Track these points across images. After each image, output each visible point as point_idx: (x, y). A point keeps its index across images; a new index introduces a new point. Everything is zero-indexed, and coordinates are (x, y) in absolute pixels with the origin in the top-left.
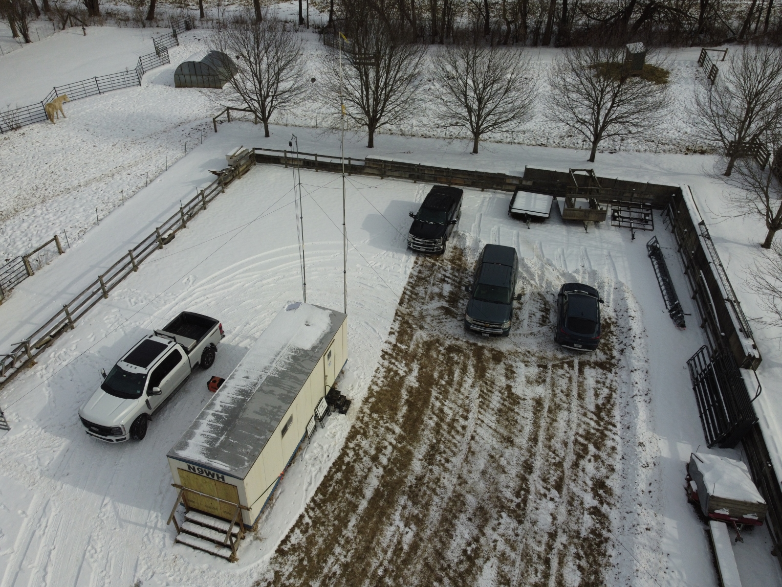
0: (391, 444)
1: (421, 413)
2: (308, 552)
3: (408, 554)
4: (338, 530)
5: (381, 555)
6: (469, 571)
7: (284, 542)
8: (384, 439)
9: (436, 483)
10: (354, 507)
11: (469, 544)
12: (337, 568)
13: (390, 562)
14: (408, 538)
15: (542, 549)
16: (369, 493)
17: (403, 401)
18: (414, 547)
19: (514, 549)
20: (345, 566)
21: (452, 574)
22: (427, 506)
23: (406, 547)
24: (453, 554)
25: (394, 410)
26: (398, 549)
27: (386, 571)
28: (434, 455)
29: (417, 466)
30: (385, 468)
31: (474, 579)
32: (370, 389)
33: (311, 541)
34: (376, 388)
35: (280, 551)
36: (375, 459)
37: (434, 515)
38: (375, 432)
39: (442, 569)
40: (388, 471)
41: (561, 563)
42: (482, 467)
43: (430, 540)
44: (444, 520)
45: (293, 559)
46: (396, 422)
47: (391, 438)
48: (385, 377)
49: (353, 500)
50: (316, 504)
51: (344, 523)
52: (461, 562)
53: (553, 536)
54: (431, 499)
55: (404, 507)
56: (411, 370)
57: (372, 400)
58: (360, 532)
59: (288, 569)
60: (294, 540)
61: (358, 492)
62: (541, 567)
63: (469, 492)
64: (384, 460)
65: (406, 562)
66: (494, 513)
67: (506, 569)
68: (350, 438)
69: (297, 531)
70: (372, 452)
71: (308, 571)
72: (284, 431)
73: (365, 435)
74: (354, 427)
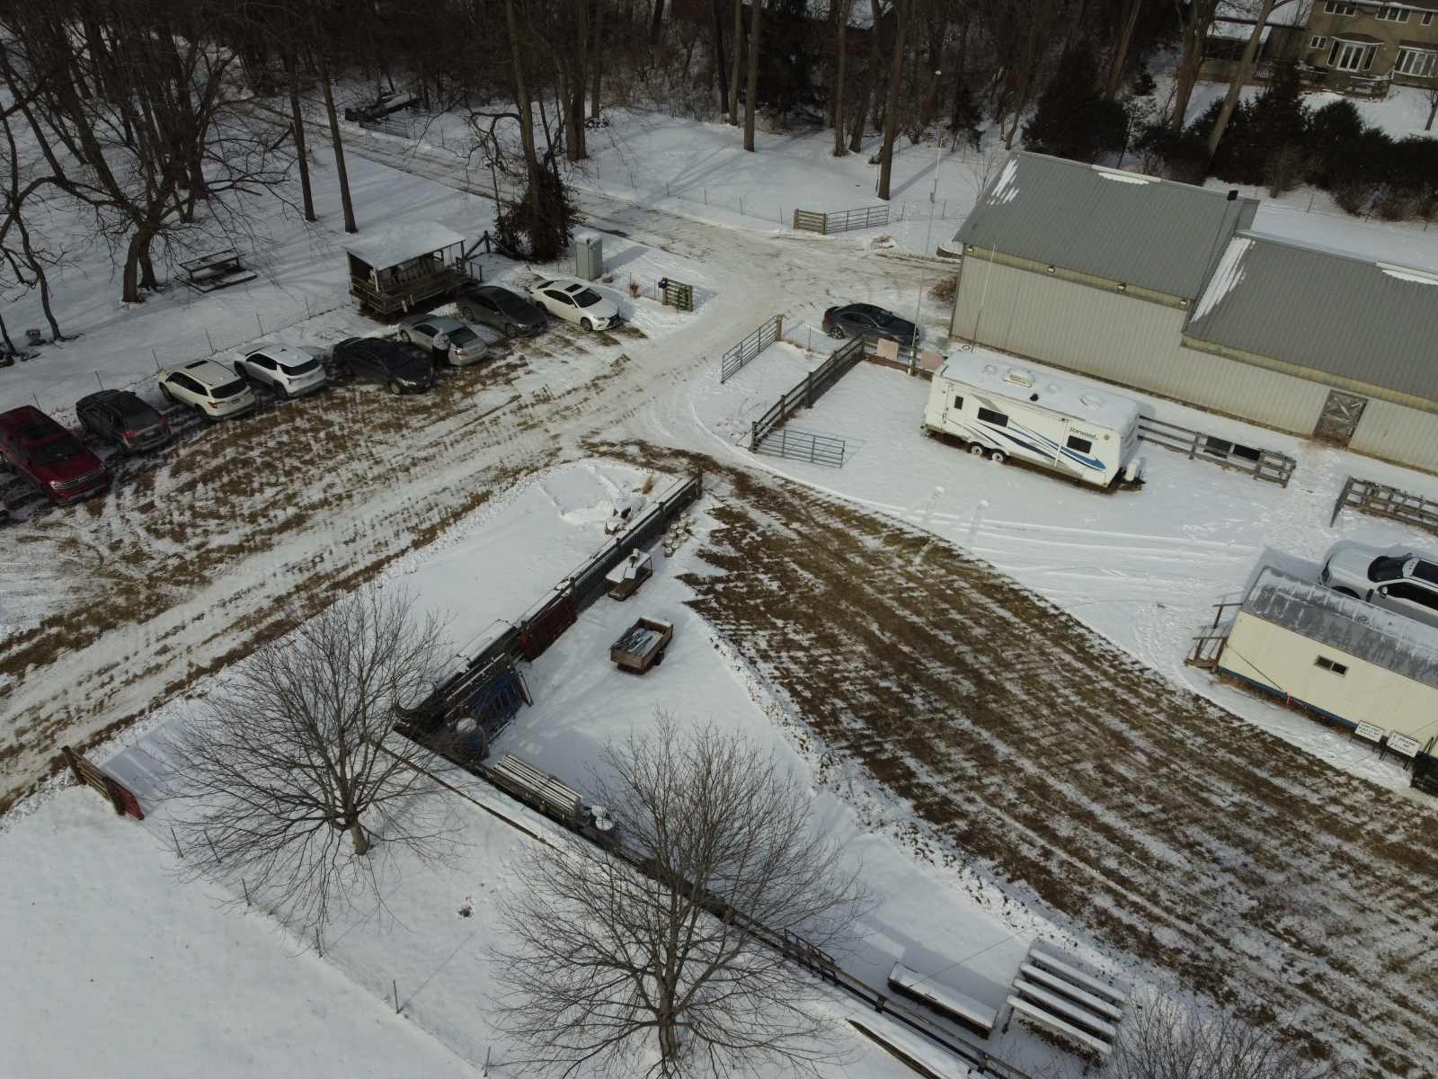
0: (1365, 823)
2: (1196, 717)
3: (1196, 795)
4: (1225, 745)
5: (1194, 772)
6: (1174, 839)
7: (1208, 702)
8: (1372, 819)
9: (1301, 850)
10: (1259, 764)
11: (1209, 851)
12: (1178, 735)
13: (1186, 778)
14: (1216, 800)
15: (1204, 920)
16: (1278, 782)
18: (1206, 802)
19: (1205, 893)
21: (1172, 824)
22: (1259, 828)
24: (1194, 832)
26: (1202, 789)
27: (1176, 771)
28: (1351, 864)
29: (1328, 840)
30: (1320, 806)
31: (1165, 841)
33: (1209, 722)
35: (1197, 698)
36: (1335, 801)
37: (1249, 833)
38: (1382, 813)
39: (1177, 818)
40: (1314, 809)
41: (1184, 934)
42: (1334, 909)
43: (1214, 818)
44: (1243, 840)
45: (1190, 706)
46: (1410, 841)
47: (1377, 826)
49: (1268, 766)
50: (1258, 735)
51: (1238, 752)
52: (1187, 837)
53: (1225, 943)
54: (1273, 837)
55: (1260, 809)
58: (1223, 762)
59: (1178, 701)
60: (1210, 709)
61: (1280, 773)
62: (1179, 910)
63: (1289, 879)
64: (1333, 809)
65: (1186, 789)
66: (1260, 893)
67: (1178, 874)
68: (1367, 784)
69: (1222, 714)
70: (1346, 801)
71: (1176, 714)
72: (1323, 662)
73: (1376, 800)
74: (1389, 792)
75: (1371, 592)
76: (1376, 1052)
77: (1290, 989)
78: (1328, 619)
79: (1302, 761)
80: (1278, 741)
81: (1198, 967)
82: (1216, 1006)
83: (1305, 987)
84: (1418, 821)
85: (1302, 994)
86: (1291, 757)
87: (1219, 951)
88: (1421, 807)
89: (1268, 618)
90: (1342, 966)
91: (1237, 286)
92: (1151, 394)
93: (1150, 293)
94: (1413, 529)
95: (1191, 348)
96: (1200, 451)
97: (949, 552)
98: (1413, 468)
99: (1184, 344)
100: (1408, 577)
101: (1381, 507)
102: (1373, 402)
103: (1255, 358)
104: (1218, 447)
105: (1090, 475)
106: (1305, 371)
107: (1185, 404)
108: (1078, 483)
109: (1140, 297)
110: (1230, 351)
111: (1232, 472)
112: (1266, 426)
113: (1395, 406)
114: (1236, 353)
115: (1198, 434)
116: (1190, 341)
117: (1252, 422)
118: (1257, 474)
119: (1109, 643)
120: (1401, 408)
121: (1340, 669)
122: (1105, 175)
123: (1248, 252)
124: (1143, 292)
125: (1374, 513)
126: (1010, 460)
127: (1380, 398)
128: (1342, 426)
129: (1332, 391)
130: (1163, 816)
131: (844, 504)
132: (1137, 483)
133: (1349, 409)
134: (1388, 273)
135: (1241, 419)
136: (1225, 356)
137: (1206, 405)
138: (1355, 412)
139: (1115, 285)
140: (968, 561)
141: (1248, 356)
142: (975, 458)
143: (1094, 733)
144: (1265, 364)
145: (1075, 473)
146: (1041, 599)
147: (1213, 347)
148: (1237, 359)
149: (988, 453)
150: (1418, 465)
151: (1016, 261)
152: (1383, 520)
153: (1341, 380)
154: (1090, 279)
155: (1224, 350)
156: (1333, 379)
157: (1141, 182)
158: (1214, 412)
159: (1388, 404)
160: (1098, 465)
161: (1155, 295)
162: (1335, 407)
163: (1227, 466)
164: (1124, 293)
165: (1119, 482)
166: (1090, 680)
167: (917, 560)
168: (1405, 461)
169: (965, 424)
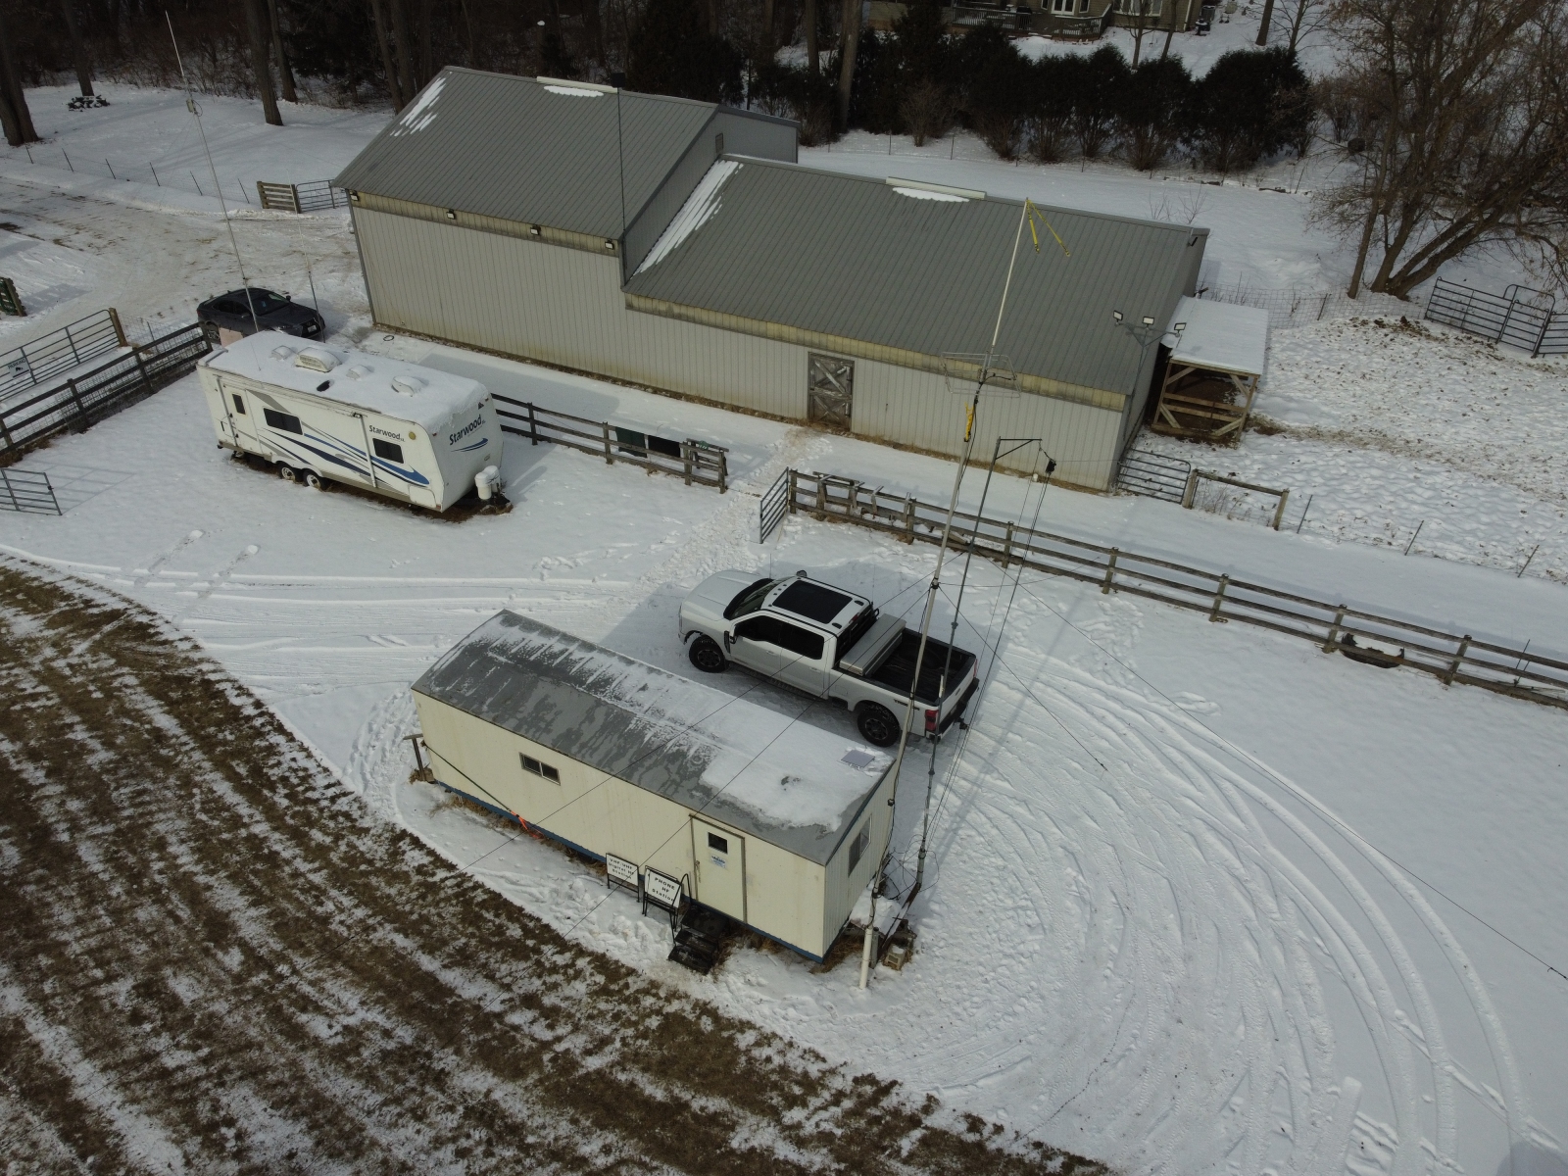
0: (559, 1039)
1: (631, 1131)
2: (379, 872)
3: (288, 1019)
4: (398, 918)
5: (312, 975)
6: (190, 1118)
7: (415, 841)
8: (576, 1029)
9: (412, 1110)
10: (430, 949)
11: (240, 1135)
12: (327, 908)
13: (291, 989)
14: (318, 1026)
16: (451, 977)
17: (686, 1096)
18: (296, 1033)
20: (325, 920)
21: (205, 1085)
22: (369, 1077)
23: (303, 1018)
24: (244, 1103)
25: (662, 1070)
26: (306, 1004)
27: (281, 977)
28: (490, 1126)
29: (476, 1081)
30: (499, 1016)
31: (169, 1123)
32: (744, 1026)
33: (396, 877)
34: (745, 1040)
35: (399, 837)
36: (530, 1001)
37: (340, 1086)
38: (602, 1013)
39: (225, 1070)
40: (485, 1021)
43: (292, 1064)
44: (319, 1101)
45: (381, 852)
46: (621, 1064)
47: (576, 1043)
48: (784, 1070)
49: (449, 949)
50: (465, 892)
51: (414, 927)
52: (215, 1108)
54: (378, 1089)
55: (387, 1034)
56: (801, 1143)
57: (707, 1025)
58: (375, 951)
60: (411, 855)
61: (463, 959)
64: (517, 1018)
65: (276, 1013)
68: (601, 962)
69: (426, 860)
70: (548, 1000)
71: (350, 875)
72: (530, 764)
73: (603, 991)
74: (632, 972)
75: (727, 634)
78: (543, 689)
79: (514, 931)
80: (497, 902)
84: (654, 1022)
86: (500, 926)
88: (674, 995)
89: (447, 698)
91: (707, 222)
93: (570, 237)
94: (878, 536)
95: (639, 310)
96: (614, 449)
97: (143, 632)
98: (928, 452)
99: (630, 306)
100: (769, 609)
101: (842, 509)
102: (860, 364)
103: (714, 317)
104: (635, 444)
106: (773, 328)
109: (560, 243)
110: (683, 310)
111: (660, 477)
112: (752, 413)
113: (885, 366)
114: (691, 312)
115: (606, 426)
116: (636, 302)
117: (735, 409)
118: (689, 477)
119: (309, 756)
120: (893, 368)
121: (551, 773)
122: (552, 89)
123: (732, 178)
124: (562, 236)
126: (328, 484)
127: (865, 357)
128: (837, 402)
129: (811, 355)
130: (200, 1071)
133: (837, 377)
134: (900, 191)
135: (722, 406)
136: (679, 317)
137: (680, 391)
138: (845, 382)
139: (525, 229)
140: (165, 642)
141: (704, 315)
142: (288, 484)
143: (177, 920)
144: (726, 323)
146: (242, 691)
147: (663, 307)
148: (693, 320)
149: (301, 476)
151: (410, 207)
152: (843, 527)
153: (816, 338)
154: (498, 224)
155: (676, 310)
156: (808, 336)
157: (593, 94)
158: (690, 399)
159: (877, 365)
161: (576, 238)
162: (820, 377)
163: (653, 468)
164: (539, 238)
165: (465, 506)
166: (236, 822)
167: (81, 647)
168: (918, 443)
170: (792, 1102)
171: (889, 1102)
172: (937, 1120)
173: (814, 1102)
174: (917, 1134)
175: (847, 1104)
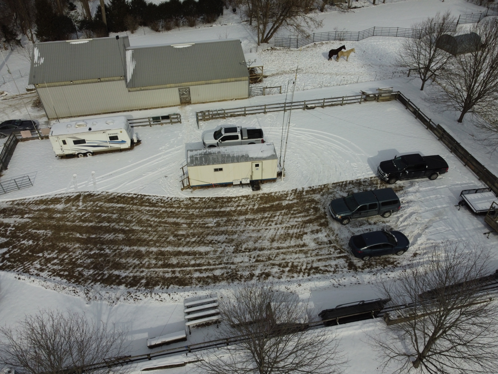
0: (248, 208)
1: (269, 211)
2: (193, 204)
3: (204, 227)
4: (204, 208)
5: (200, 221)
6: (205, 243)
7: (194, 198)
8: (249, 205)
9: (237, 225)
10: (215, 208)
11: (216, 241)
12: (191, 213)
13: (199, 224)
14: (210, 225)
15: (225, 261)
16: (223, 210)
17: (272, 204)
18: (208, 227)
19: (221, 253)
20: (193, 214)
21: (202, 239)
22: (225, 226)
23: (206, 225)
24: (209, 238)
25: (266, 203)
27: (196, 223)
28: (250, 221)
29: (242, 218)
30: (236, 210)
31: (203, 246)
32: (271, 193)
33: (197, 204)
34: (273, 194)
35: (190, 199)
36: (238, 206)
37: (223, 229)
38: (250, 202)
39: (203, 237)
40: (235, 211)
41: (222, 268)
42: (253, 235)
43: (212, 230)
44: (222, 232)
45: (189, 202)
46: (259, 205)
47: (251, 207)
48: (281, 195)
49: (218, 207)
50: (211, 199)
51: (209, 208)
52: (208, 240)
53: (233, 263)
54: (229, 226)
55: (222, 220)
57: (266, 195)
58: (206, 213)
59: (185, 202)
60: (195, 200)
61: (221, 207)
62: (217, 263)
63: (238, 235)
64: (239, 208)
65: (201, 227)
66: (233, 244)
67: (212, 253)
68: (243, 197)
69: (199, 199)
70: (241, 204)
71: (187, 207)
72: (216, 170)
73: (247, 200)
74: (249, 195)
75: (217, 143)
76: (280, 265)
77: (254, 264)
78: (211, 157)
79: (225, 200)
80: (217, 198)
81: (230, 275)
82: (239, 282)
83: (257, 261)
84: (259, 199)
85: (257, 263)
86: (222, 200)
87: (233, 267)
88: (258, 195)
89: (196, 165)
90: (262, 249)
91: (135, 66)
92: (128, 111)
93: (109, 79)
95: (132, 91)
96: (152, 123)
99: (129, 91)
100: (224, 134)
102: (191, 87)
103: (152, 87)
104: (156, 119)
105: (123, 146)
106: (168, 85)
107: (140, 110)
108: (121, 150)
109: (107, 81)
110: (144, 88)
111: (164, 125)
113: (197, 86)
114: (146, 88)
115: (149, 118)
116: (131, 89)
118: (171, 123)
120: (199, 86)
121: (221, 169)
122: (73, 43)
123: (133, 54)
124: (107, 79)
125: (207, 120)
126: (94, 154)
127: (192, 85)
128: (187, 98)
129: (179, 89)
130: (199, 239)
131: (42, 198)
132: (139, 142)
133: (186, 92)
135: (159, 108)
136: (144, 90)
138: (188, 92)
139: (97, 80)
141: (150, 87)
142: (81, 158)
143: (167, 227)
145: (118, 148)
147: (139, 89)
148: (147, 90)
149: (85, 155)
150: (211, 101)
151: (57, 84)
153: (179, 85)
154: (87, 81)
155: (142, 88)
156: (177, 85)
159: (195, 86)
160: (123, 142)
161: (111, 78)
162: (182, 93)
163: (162, 124)
164: (101, 81)
165: (133, 144)
166: (158, 211)
168: (207, 101)
169: (71, 148)
170: (286, 197)
171: (298, 191)
172: (305, 190)
173: (289, 196)
174: (304, 192)
175: (293, 194)
